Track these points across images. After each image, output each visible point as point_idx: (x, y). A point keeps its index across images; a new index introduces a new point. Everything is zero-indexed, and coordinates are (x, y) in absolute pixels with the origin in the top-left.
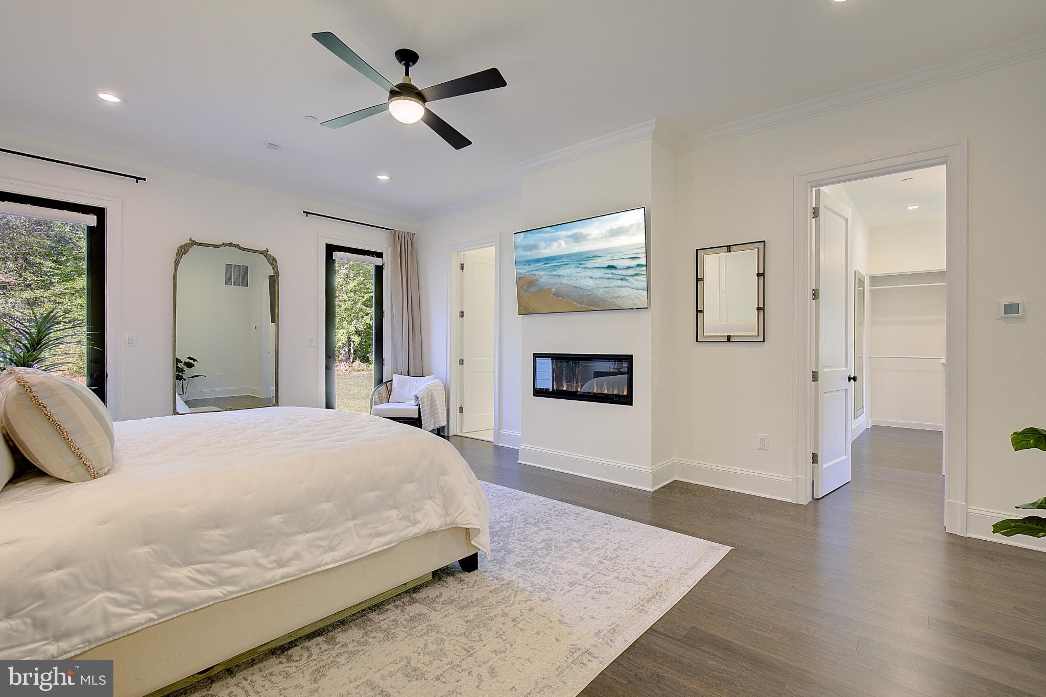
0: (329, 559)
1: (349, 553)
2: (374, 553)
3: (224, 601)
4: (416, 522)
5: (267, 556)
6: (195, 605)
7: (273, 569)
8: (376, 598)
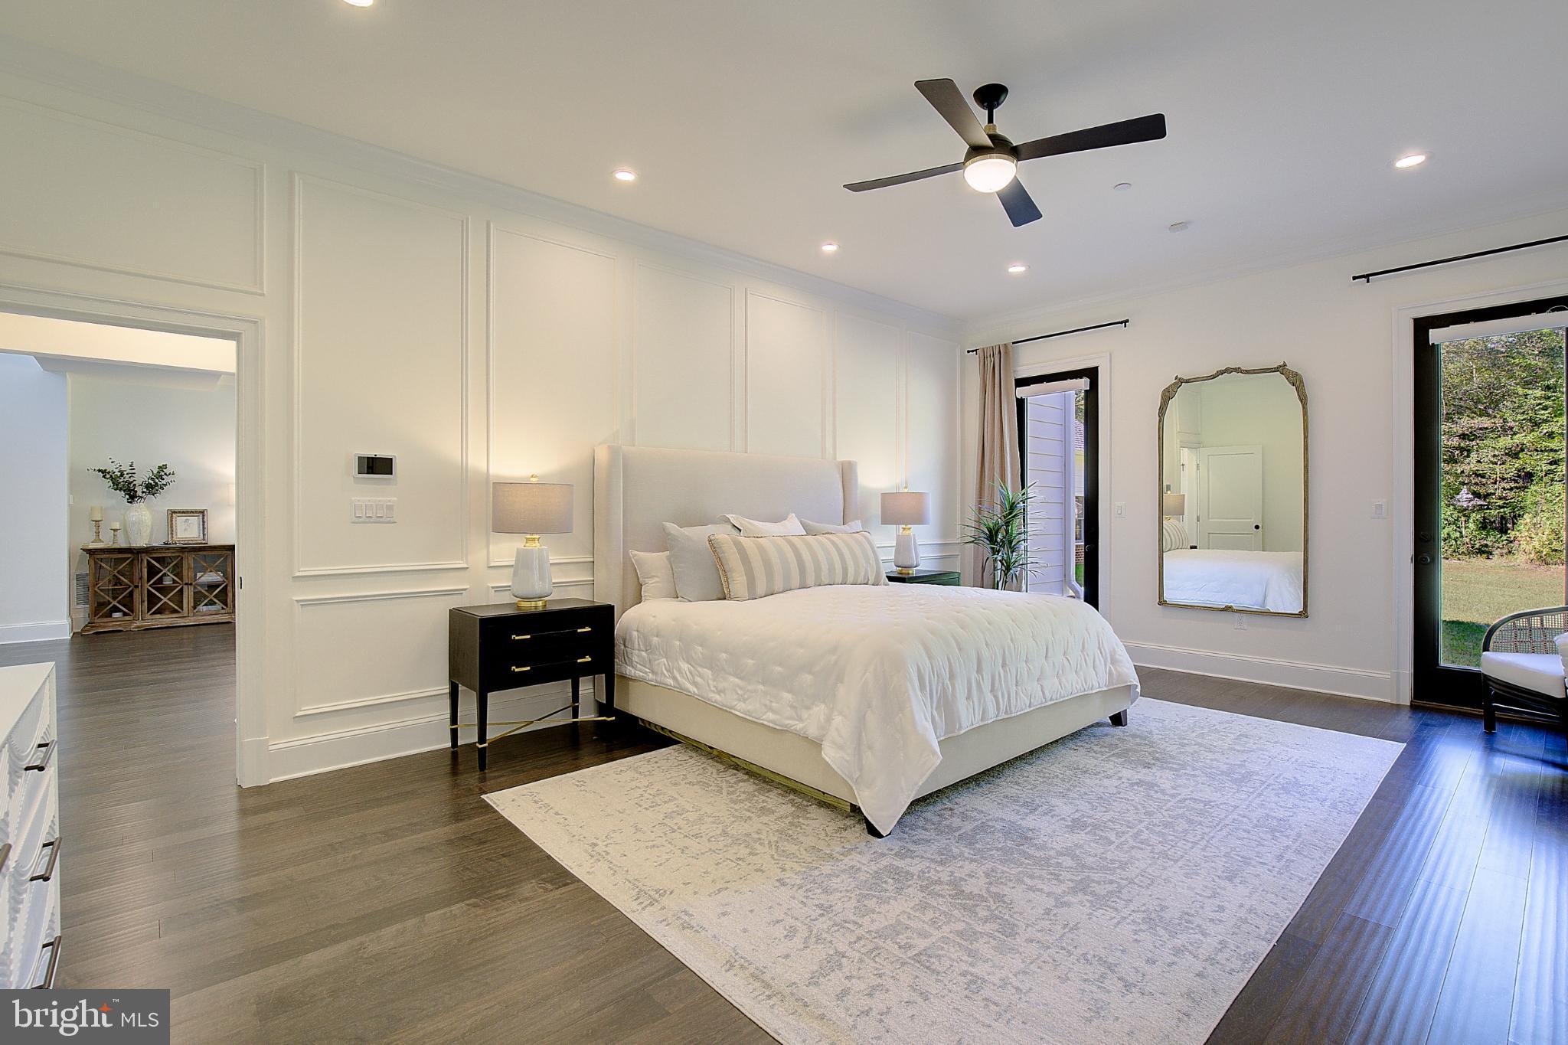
0: (741, 708)
1: (748, 711)
2: (762, 724)
3: (692, 696)
4: (800, 719)
5: (714, 680)
6: (684, 690)
7: (713, 691)
8: (751, 765)
